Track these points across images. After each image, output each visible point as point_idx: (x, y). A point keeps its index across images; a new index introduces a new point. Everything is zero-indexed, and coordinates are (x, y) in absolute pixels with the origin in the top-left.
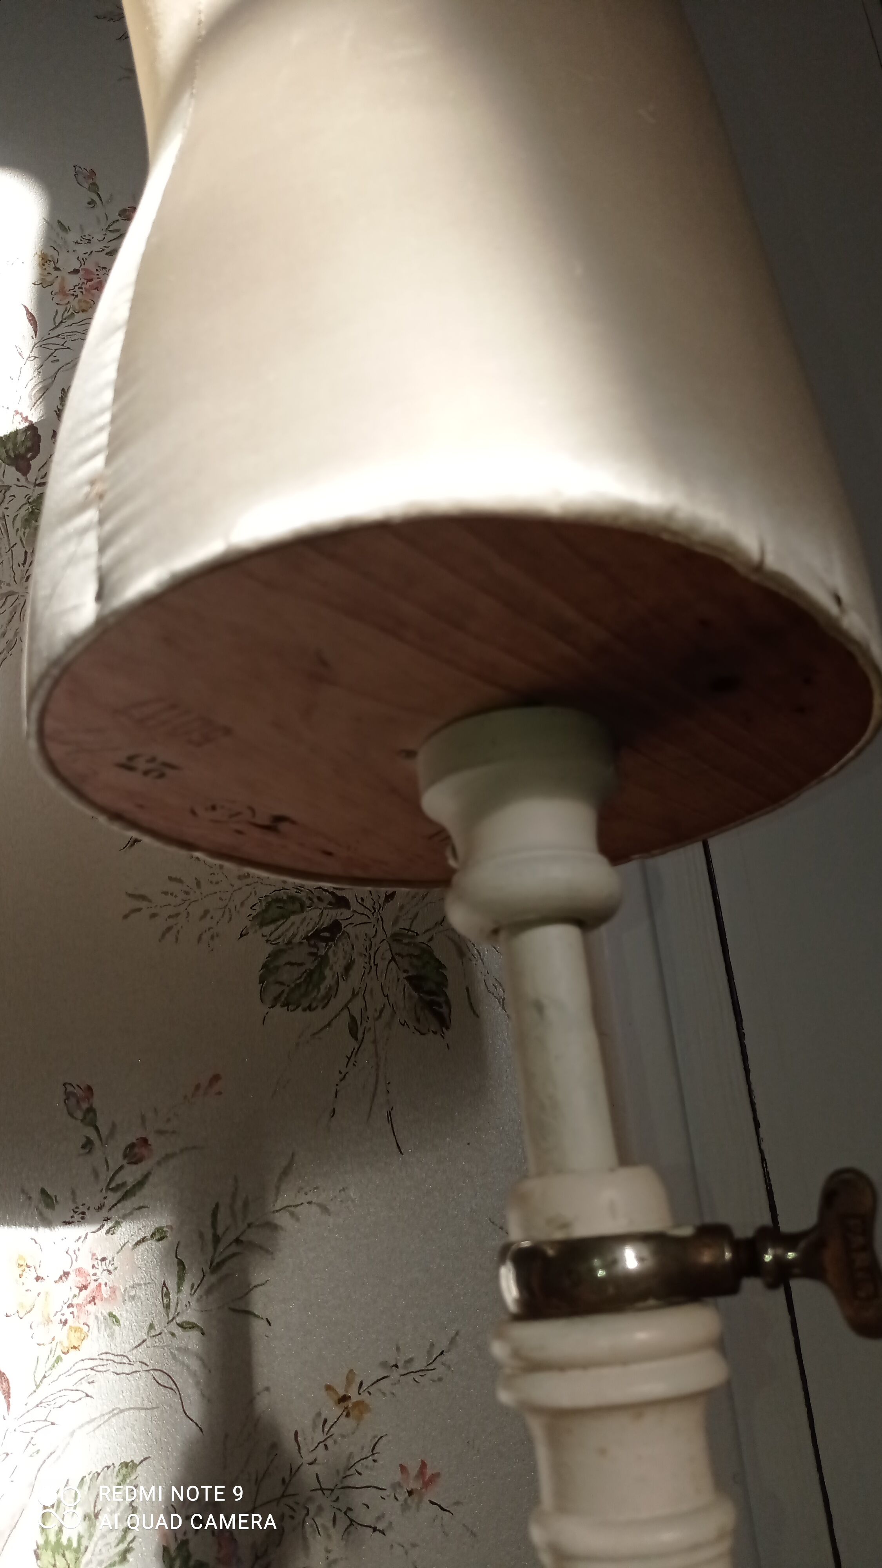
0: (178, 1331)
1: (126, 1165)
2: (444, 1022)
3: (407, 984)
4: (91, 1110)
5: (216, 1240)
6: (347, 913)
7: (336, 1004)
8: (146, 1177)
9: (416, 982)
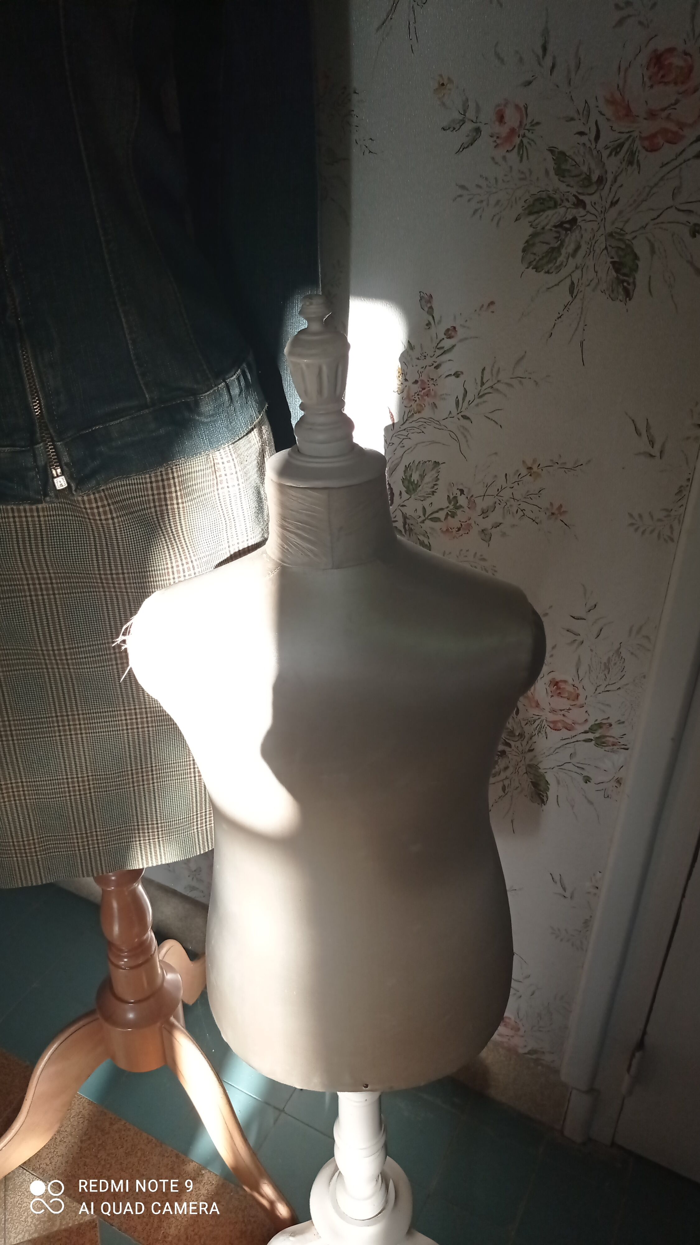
0: (461, 418)
1: (445, 339)
2: (628, 295)
3: (611, 267)
4: (431, 308)
5: (483, 384)
6: (582, 212)
7: (564, 272)
8: (454, 346)
9: (617, 266)
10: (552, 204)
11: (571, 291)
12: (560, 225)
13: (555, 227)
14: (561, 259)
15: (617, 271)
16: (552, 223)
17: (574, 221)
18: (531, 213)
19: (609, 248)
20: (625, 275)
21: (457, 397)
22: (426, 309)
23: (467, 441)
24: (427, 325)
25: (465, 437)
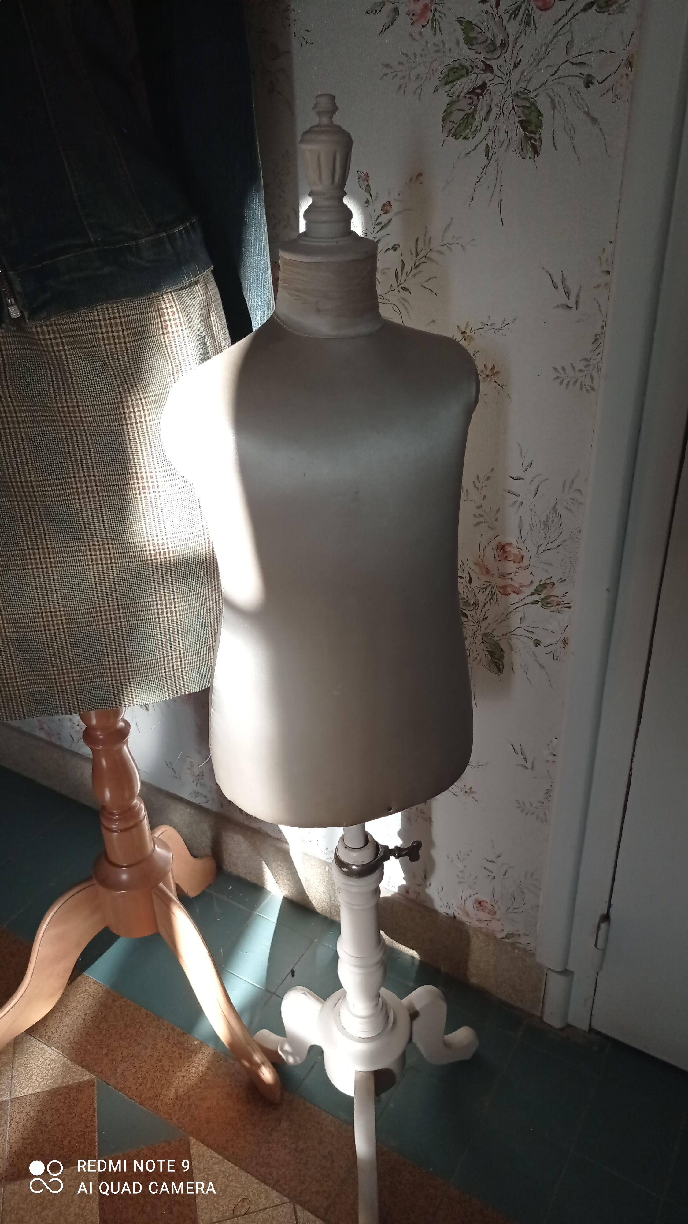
10: (464, 72)
11: (487, 155)
12: (472, 92)
13: (468, 93)
14: (476, 123)
15: (524, 129)
16: (465, 91)
17: (484, 86)
18: (446, 83)
19: (516, 108)
20: (532, 132)
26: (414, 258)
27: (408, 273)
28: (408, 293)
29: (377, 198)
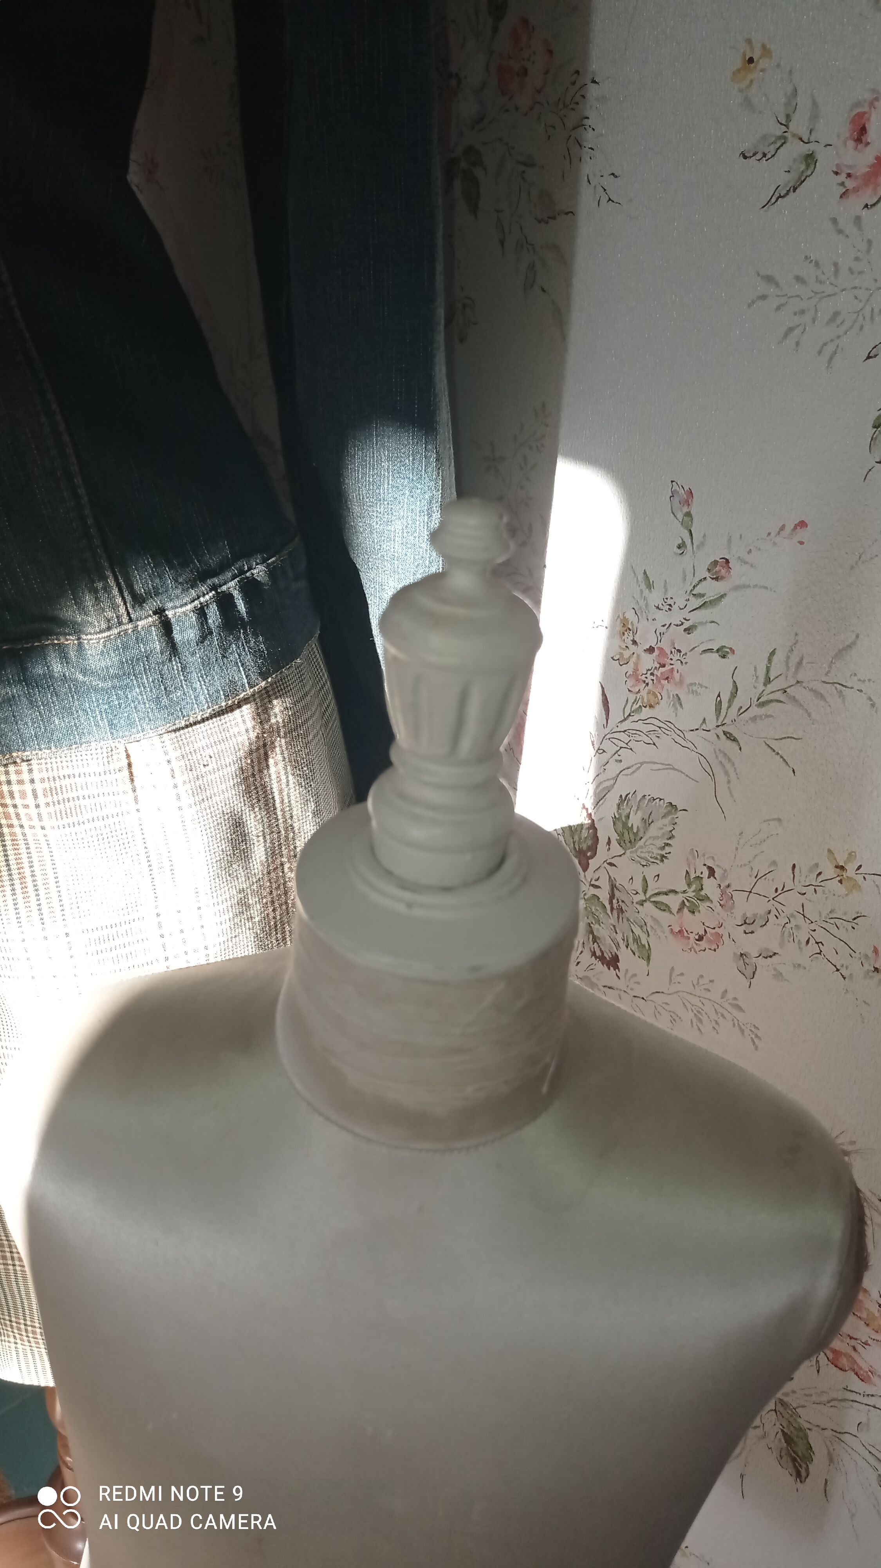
21: (719, 696)
22: (680, 516)
23: (729, 782)
24: (679, 547)
25: (726, 773)
26: (761, 688)
27: (741, 711)
28: (734, 745)
29: (702, 544)
